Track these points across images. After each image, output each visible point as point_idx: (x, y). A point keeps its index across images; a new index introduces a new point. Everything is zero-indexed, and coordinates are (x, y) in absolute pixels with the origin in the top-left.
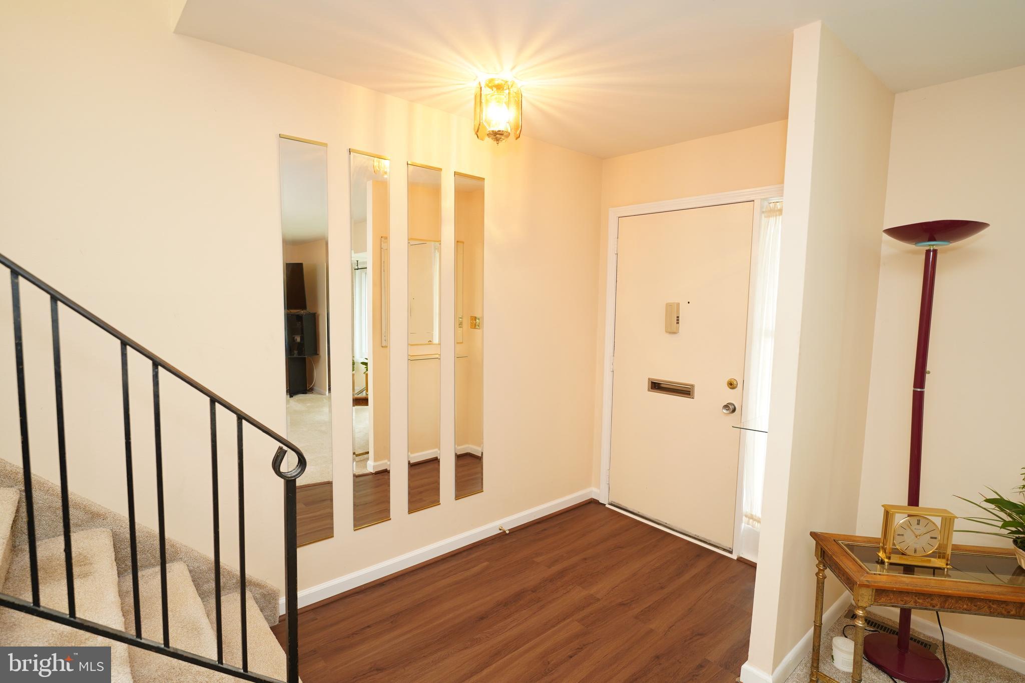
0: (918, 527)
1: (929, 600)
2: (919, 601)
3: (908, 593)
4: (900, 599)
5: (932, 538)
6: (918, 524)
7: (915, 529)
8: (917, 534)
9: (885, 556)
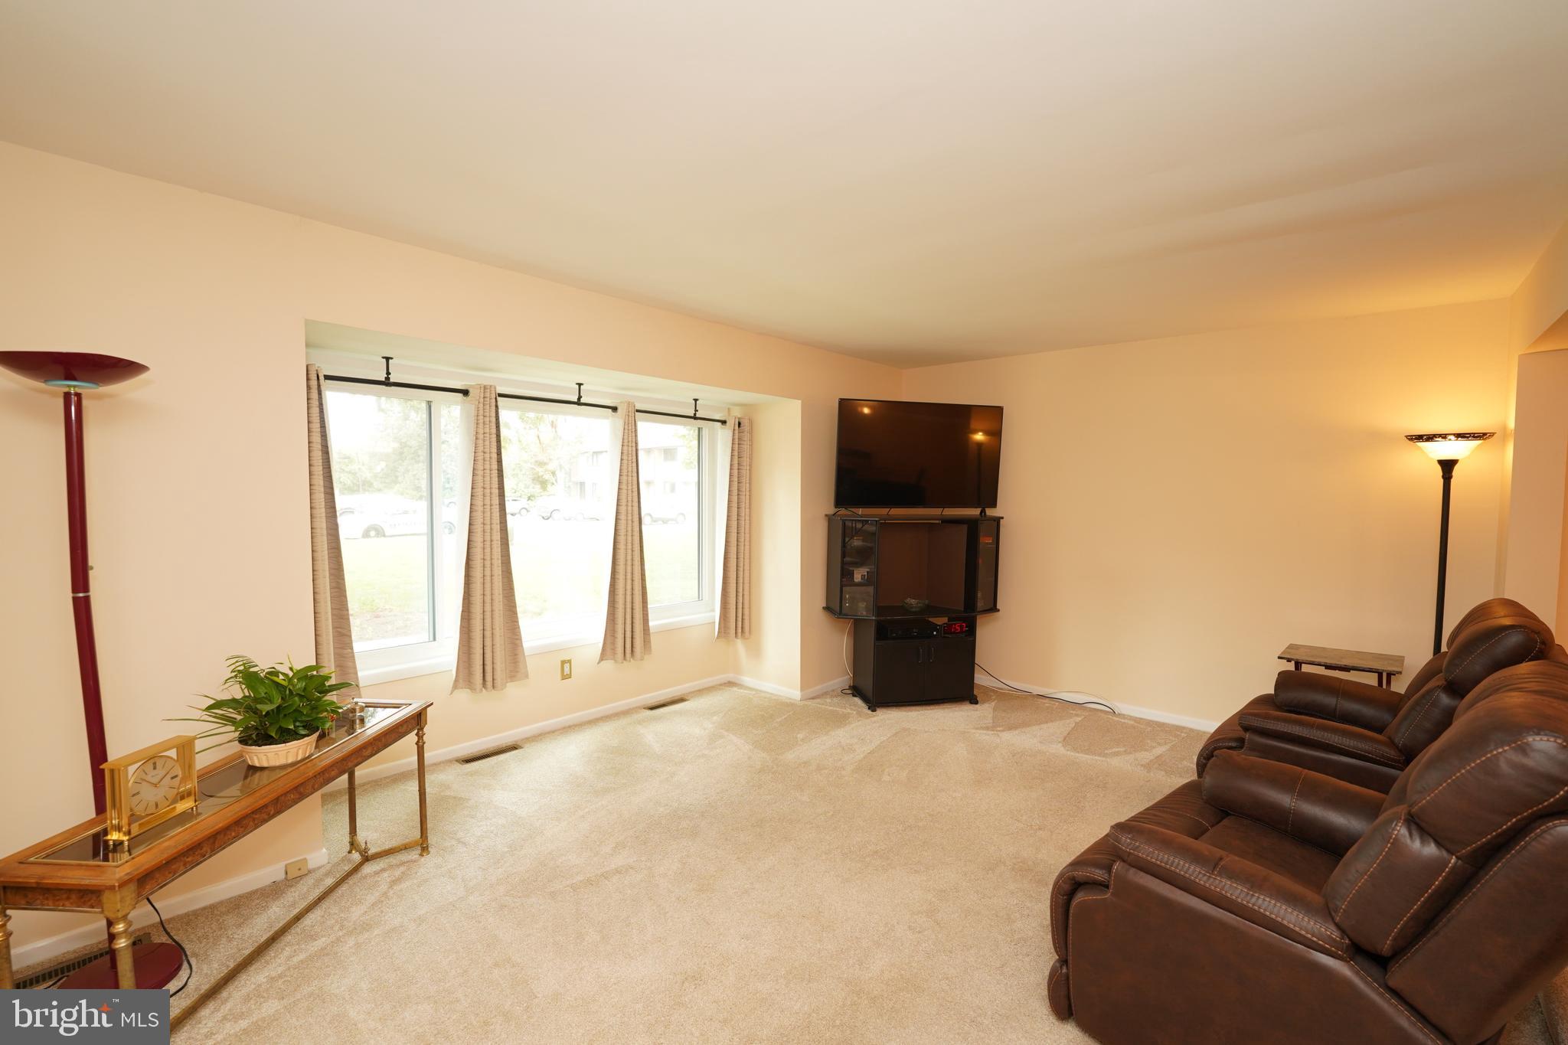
0: (156, 772)
1: (199, 851)
2: (187, 860)
3: (175, 858)
4: (167, 872)
5: (172, 778)
6: (155, 768)
7: (153, 776)
8: (155, 782)
9: (121, 834)
